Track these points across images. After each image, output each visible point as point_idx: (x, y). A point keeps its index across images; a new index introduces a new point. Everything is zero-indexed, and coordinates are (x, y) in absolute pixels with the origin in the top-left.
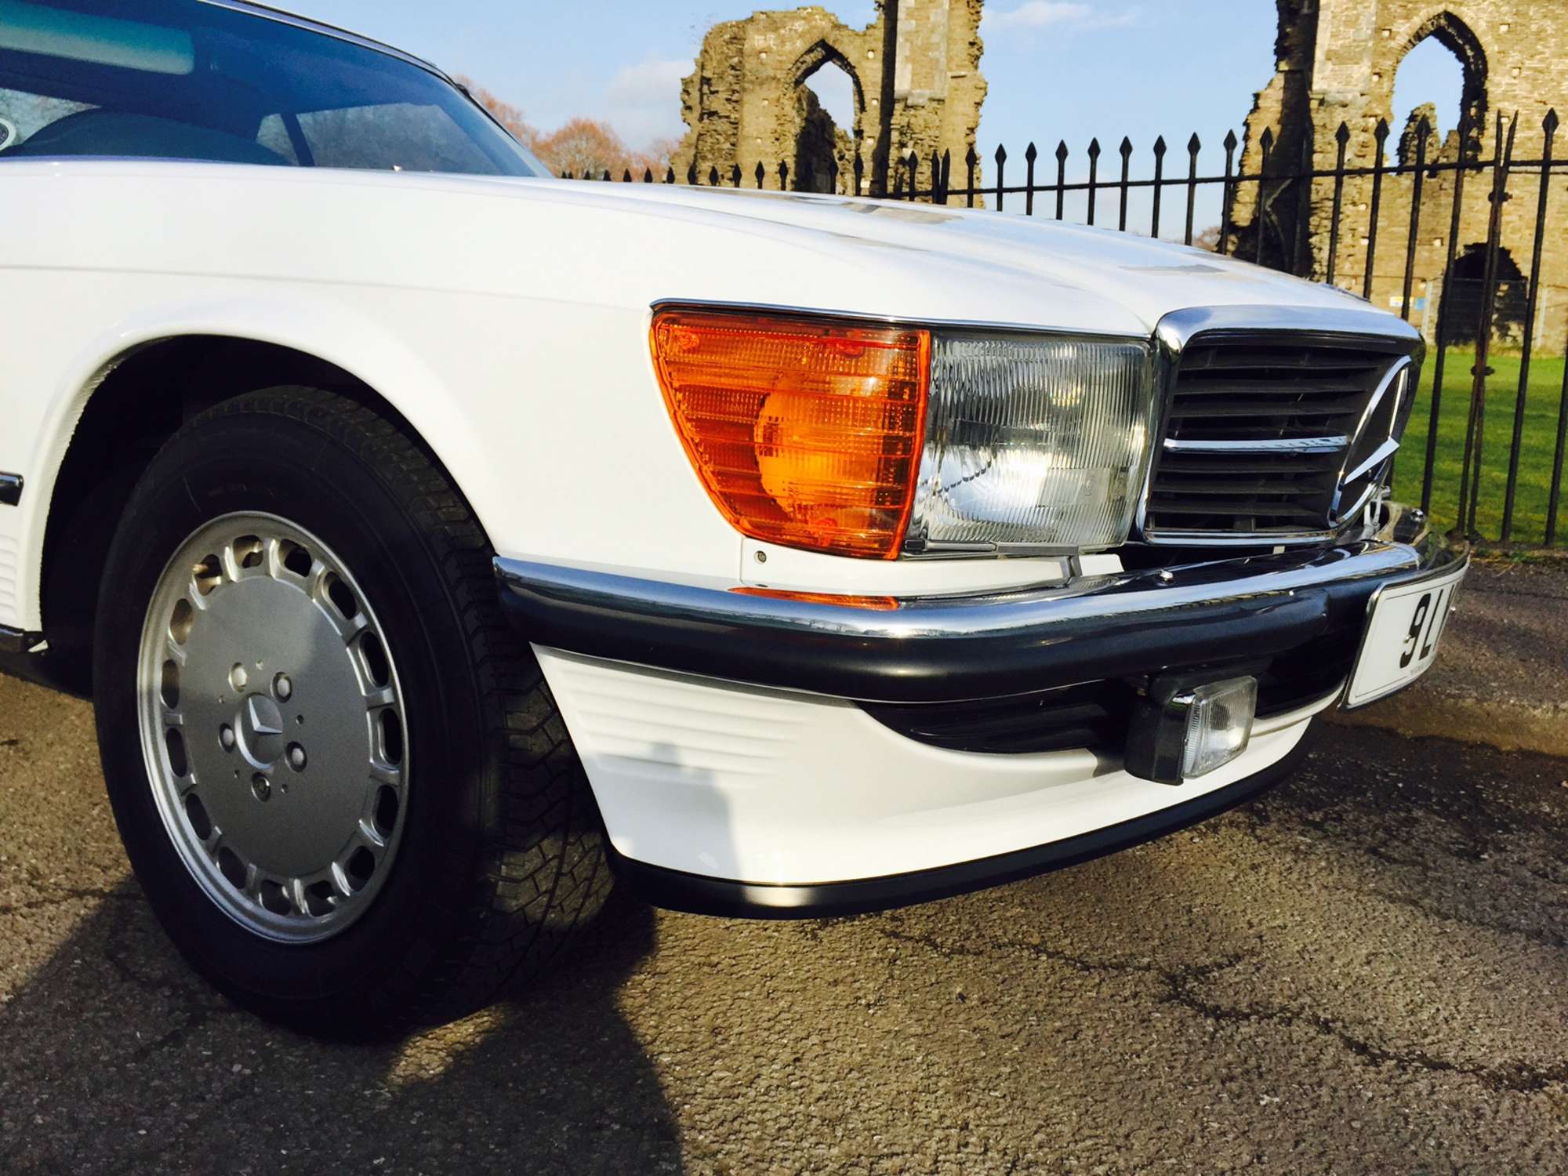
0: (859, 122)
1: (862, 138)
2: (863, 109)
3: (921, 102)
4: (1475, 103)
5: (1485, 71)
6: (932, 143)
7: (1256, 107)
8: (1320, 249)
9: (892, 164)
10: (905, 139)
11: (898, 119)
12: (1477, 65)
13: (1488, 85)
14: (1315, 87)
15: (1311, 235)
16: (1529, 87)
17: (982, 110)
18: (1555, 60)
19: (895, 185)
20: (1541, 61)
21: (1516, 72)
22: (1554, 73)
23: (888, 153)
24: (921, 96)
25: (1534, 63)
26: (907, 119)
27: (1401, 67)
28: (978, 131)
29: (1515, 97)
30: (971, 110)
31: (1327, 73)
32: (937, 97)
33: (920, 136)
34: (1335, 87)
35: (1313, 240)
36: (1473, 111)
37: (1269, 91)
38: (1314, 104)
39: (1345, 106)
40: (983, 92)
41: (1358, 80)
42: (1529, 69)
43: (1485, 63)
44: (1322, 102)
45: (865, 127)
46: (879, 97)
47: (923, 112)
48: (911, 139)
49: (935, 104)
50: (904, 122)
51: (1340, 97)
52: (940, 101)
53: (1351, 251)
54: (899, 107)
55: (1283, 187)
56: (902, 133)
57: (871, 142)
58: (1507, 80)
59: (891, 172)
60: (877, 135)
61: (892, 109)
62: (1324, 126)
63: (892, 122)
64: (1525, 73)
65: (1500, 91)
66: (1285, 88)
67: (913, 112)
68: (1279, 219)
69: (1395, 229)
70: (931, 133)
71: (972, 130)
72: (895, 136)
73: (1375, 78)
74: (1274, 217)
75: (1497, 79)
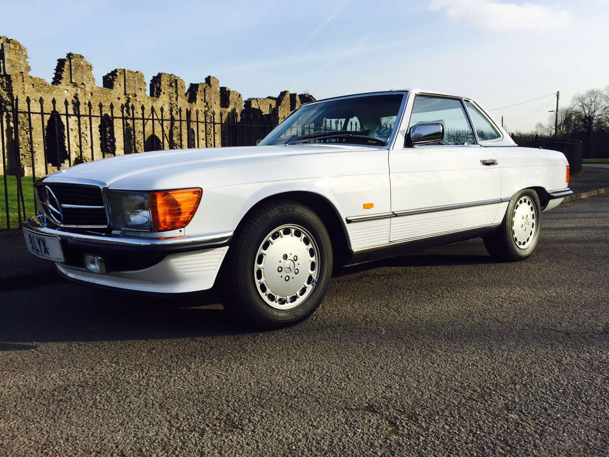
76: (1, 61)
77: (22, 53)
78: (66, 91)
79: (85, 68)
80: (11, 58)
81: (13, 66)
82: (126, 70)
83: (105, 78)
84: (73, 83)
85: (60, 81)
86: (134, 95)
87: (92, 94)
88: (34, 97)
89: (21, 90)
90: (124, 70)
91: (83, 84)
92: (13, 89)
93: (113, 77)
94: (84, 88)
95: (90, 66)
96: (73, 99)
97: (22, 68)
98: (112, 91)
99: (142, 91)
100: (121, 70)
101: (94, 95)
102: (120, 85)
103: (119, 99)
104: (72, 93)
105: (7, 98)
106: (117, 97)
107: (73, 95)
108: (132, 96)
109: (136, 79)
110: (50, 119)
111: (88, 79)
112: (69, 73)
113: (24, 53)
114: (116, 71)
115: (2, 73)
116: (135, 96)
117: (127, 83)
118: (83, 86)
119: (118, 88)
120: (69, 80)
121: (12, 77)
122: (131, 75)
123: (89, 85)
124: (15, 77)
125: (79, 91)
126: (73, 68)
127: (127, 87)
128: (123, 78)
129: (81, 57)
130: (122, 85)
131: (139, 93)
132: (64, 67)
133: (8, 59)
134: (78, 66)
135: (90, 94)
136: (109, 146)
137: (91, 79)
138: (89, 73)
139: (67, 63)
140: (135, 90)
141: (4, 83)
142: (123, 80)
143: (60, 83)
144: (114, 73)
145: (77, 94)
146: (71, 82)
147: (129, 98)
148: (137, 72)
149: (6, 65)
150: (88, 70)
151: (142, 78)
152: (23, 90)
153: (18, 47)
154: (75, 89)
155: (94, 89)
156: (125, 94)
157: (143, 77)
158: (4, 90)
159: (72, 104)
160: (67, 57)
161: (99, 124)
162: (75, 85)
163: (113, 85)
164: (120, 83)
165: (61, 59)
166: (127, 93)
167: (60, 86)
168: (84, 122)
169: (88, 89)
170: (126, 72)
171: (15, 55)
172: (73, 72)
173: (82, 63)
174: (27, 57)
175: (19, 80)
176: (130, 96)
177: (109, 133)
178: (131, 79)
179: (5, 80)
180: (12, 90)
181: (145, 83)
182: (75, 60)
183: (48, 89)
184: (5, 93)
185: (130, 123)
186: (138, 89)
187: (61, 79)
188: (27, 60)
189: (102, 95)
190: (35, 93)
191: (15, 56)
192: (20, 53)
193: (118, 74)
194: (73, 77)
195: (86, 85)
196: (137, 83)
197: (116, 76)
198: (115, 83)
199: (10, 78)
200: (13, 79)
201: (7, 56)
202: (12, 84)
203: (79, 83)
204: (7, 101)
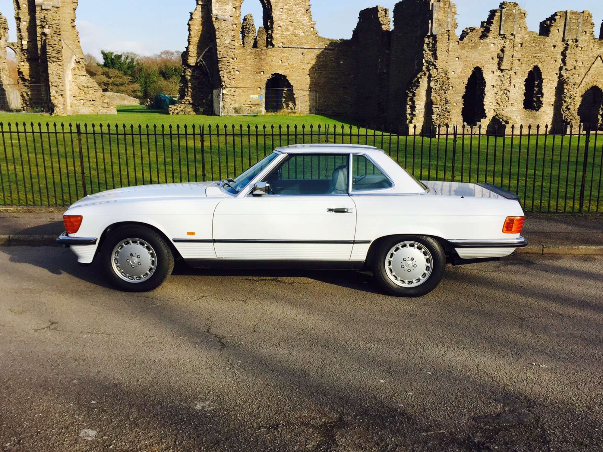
0: (18, 13)
1: (20, 21)
2: (19, 8)
3: (49, 7)
4: (269, 21)
5: (271, 9)
6: (57, 27)
7: (191, 19)
8: (224, 77)
9: (38, 35)
10: (44, 24)
11: (39, 14)
12: (268, 6)
13: (273, 14)
14: (213, 12)
15: (219, 71)
16: (286, 16)
17: (76, 11)
18: (294, 6)
19: (41, 44)
20: (289, 6)
21: (281, 10)
22: (294, 11)
23: (36, 30)
24: (49, 5)
25: (287, 7)
26: (43, 15)
27: (242, 5)
28: (76, 20)
29: (282, 19)
30: (72, 12)
31: (217, 7)
32: (56, 6)
33: (51, 23)
34: (220, 13)
35: (220, 73)
36: (269, 24)
37: (196, 12)
38: (214, 19)
39: (225, 21)
40: (76, 4)
41: (228, 10)
42: (286, 9)
43: (271, 6)
44: (217, 19)
45: (21, 16)
46: (27, 3)
47: (50, 12)
48: (47, 24)
49: (55, 9)
50: (42, 16)
51: (223, 17)
52: (57, 7)
53: (234, 77)
54: (38, 9)
55: (206, 50)
56: (41, 21)
57: (25, 23)
58: (279, 13)
59: (38, 38)
60: (28, 21)
61: (35, 10)
62: (219, 28)
63: (36, 16)
64: (285, 10)
65: (277, 17)
66: (202, 12)
67: (45, 12)
68: (206, 63)
69: (247, 68)
70: (56, 22)
71: (73, 20)
72: (38, 22)
73: (234, 9)
74: (204, 62)
75: (276, 12)
76: (430, 21)
77: (451, 10)
78: (492, 45)
79: (517, 16)
80: (439, 17)
81: (440, 25)
82: (569, 11)
83: (542, 24)
84: (502, 35)
85: (487, 35)
86: (574, 41)
87: (521, 44)
88: (458, 54)
89: (446, 49)
90: (566, 12)
91: (512, 34)
92: (437, 48)
93: (551, 23)
94: (513, 39)
95: (524, 14)
96: (500, 52)
97: (449, 26)
98: (548, 39)
99: (587, 34)
100: (562, 13)
101: (524, 45)
102: (558, 30)
103: (554, 47)
104: (500, 47)
105: (432, 58)
106: (552, 45)
107: (500, 48)
108: (573, 41)
109: (580, 20)
110: (471, 76)
111: (520, 29)
112: (499, 24)
113: (453, 10)
114: (556, 14)
115: (429, 34)
116: (577, 41)
117: (567, 28)
118: (512, 37)
119: (556, 34)
120: (497, 33)
121: (437, 36)
122: (574, 17)
123: (519, 35)
124: (440, 37)
125: (507, 43)
126: (503, 18)
127: (566, 32)
128: (564, 22)
129: (515, 4)
130: (562, 30)
131: (582, 38)
132: (493, 19)
133: (436, 19)
134: (510, 15)
135: (520, 45)
136: (535, 102)
137: (523, 28)
138: (521, 21)
139: (498, 14)
140: (577, 34)
141: (431, 44)
142: (563, 24)
143: (488, 36)
144: (552, 18)
145: (504, 47)
146: (500, 34)
147: (567, 45)
148: (583, 12)
149: (434, 25)
150: (521, 18)
151: (589, 19)
152: (447, 48)
153: (448, 5)
154: (503, 42)
155: (525, 39)
156: (563, 40)
157: (591, 17)
158: (430, 50)
159: (498, 58)
160: (500, 6)
161: (526, 78)
162: (504, 37)
163: (550, 31)
164: (558, 28)
165: (494, 10)
166: (566, 38)
167: (487, 40)
168: (508, 77)
169: (518, 40)
170: (568, 14)
171: (444, 13)
172: (502, 23)
173: (514, 11)
174: (455, 14)
175: (445, 39)
176: (570, 43)
177: (537, 87)
178: (574, 21)
179: (431, 41)
180: (436, 50)
181: (592, 24)
182: (507, 10)
183: (473, 45)
184: (430, 53)
185: (564, 74)
186: (583, 32)
187: (488, 32)
188: (456, 17)
189: (534, 45)
190: (459, 51)
191: (443, 15)
192: (449, 10)
193: (557, 17)
194: (502, 28)
195: (516, 36)
196: (580, 25)
197: (555, 20)
198: (552, 29)
199: (436, 37)
200: (439, 38)
201: (435, 16)
202: (437, 44)
203: (508, 34)
204: (431, 61)
